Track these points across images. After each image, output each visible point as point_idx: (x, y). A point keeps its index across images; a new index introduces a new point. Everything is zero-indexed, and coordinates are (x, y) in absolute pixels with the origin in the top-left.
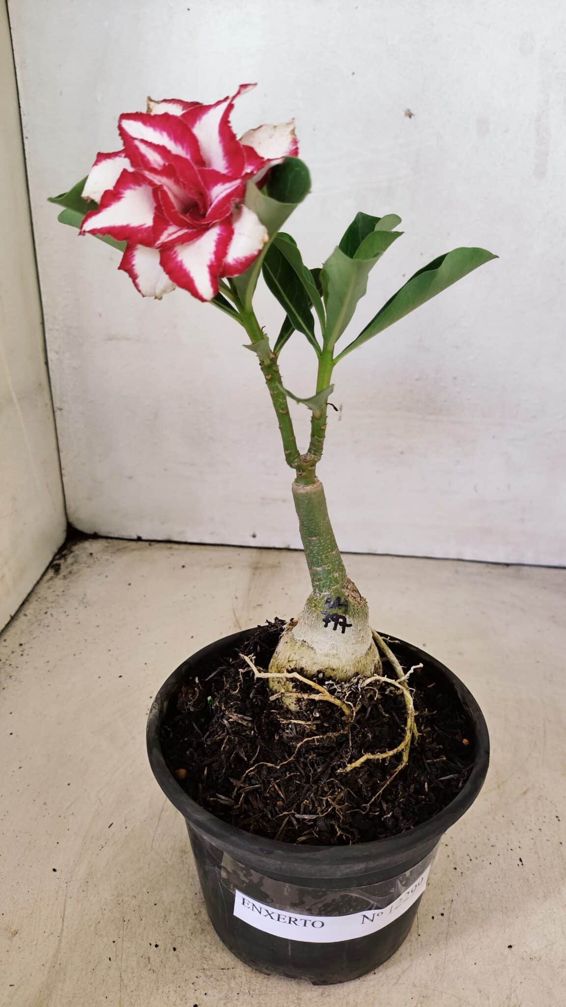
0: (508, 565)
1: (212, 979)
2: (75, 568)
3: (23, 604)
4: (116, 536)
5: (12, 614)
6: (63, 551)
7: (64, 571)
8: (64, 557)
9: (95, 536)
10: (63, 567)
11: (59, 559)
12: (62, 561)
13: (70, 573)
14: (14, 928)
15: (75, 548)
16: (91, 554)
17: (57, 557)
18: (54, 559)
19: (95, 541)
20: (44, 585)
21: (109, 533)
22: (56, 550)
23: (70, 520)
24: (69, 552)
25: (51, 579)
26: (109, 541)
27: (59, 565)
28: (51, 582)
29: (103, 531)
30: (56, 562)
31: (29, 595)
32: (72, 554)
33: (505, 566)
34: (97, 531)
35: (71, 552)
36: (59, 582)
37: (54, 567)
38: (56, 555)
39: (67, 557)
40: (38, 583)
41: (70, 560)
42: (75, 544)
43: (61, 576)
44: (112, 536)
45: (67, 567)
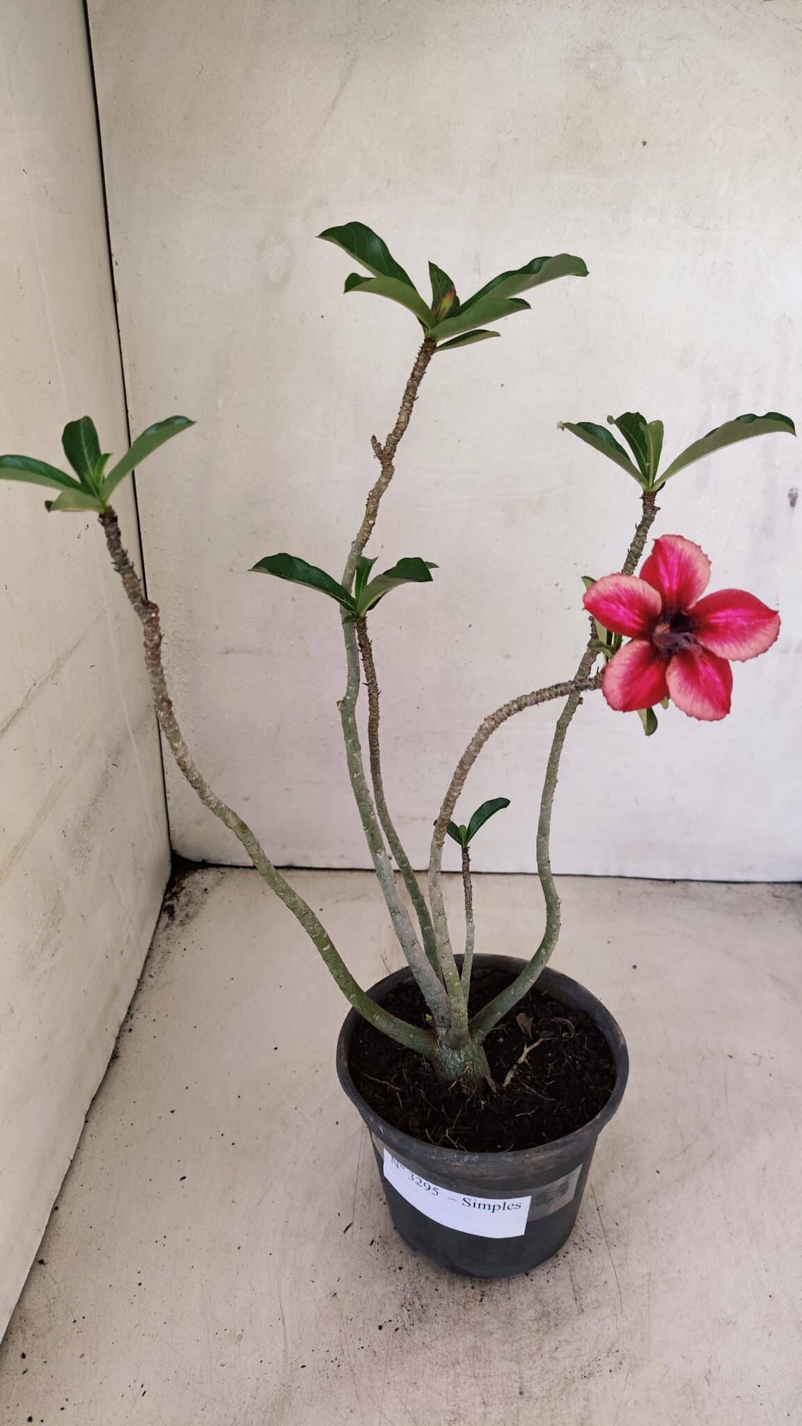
0: (674, 881)
1: (438, 1366)
2: (191, 910)
3: (146, 961)
4: (229, 863)
5: (138, 975)
6: (173, 887)
7: (179, 915)
8: (175, 895)
9: (205, 865)
10: (177, 909)
11: (171, 898)
12: (174, 902)
13: (187, 916)
14: (238, 1332)
15: (185, 883)
16: (206, 890)
17: (168, 896)
18: (165, 900)
19: (206, 871)
20: (162, 935)
21: (220, 860)
22: (164, 887)
23: (173, 848)
24: (179, 889)
25: (167, 926)
26: (222, 870)
27: (172, 907)
28: (168, 930)
29: (213, 857)
30: (167, 903)
31: (150, 949)
32: (184, 892)
33: (672, 882)
34: (206, 858)
35: (183, 889)
36: (176, 929)
37: (168, 910)
38: (165, 894)
39: (178, 895)
40: (155, 932)
41: (183, 900)
42: (184, 878)
43: (177, 922)
44: (225, 863)
45: (181, 910)
